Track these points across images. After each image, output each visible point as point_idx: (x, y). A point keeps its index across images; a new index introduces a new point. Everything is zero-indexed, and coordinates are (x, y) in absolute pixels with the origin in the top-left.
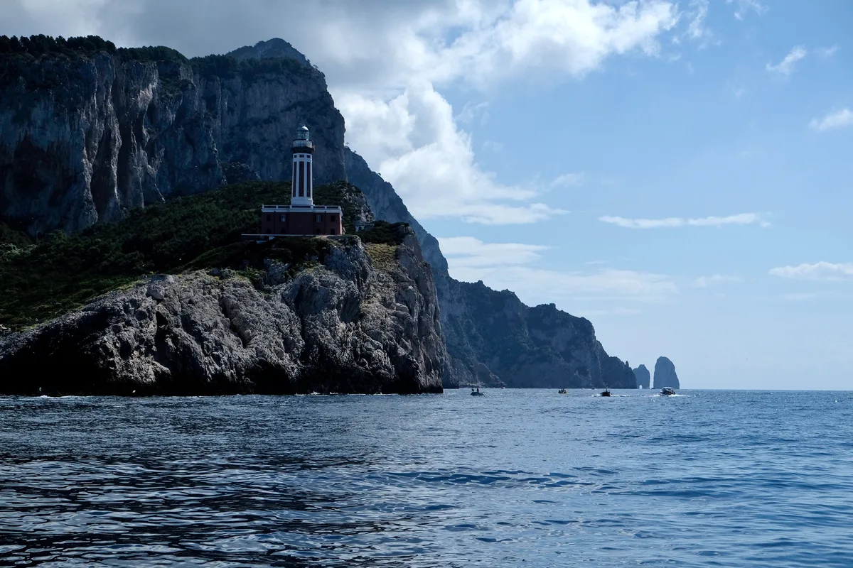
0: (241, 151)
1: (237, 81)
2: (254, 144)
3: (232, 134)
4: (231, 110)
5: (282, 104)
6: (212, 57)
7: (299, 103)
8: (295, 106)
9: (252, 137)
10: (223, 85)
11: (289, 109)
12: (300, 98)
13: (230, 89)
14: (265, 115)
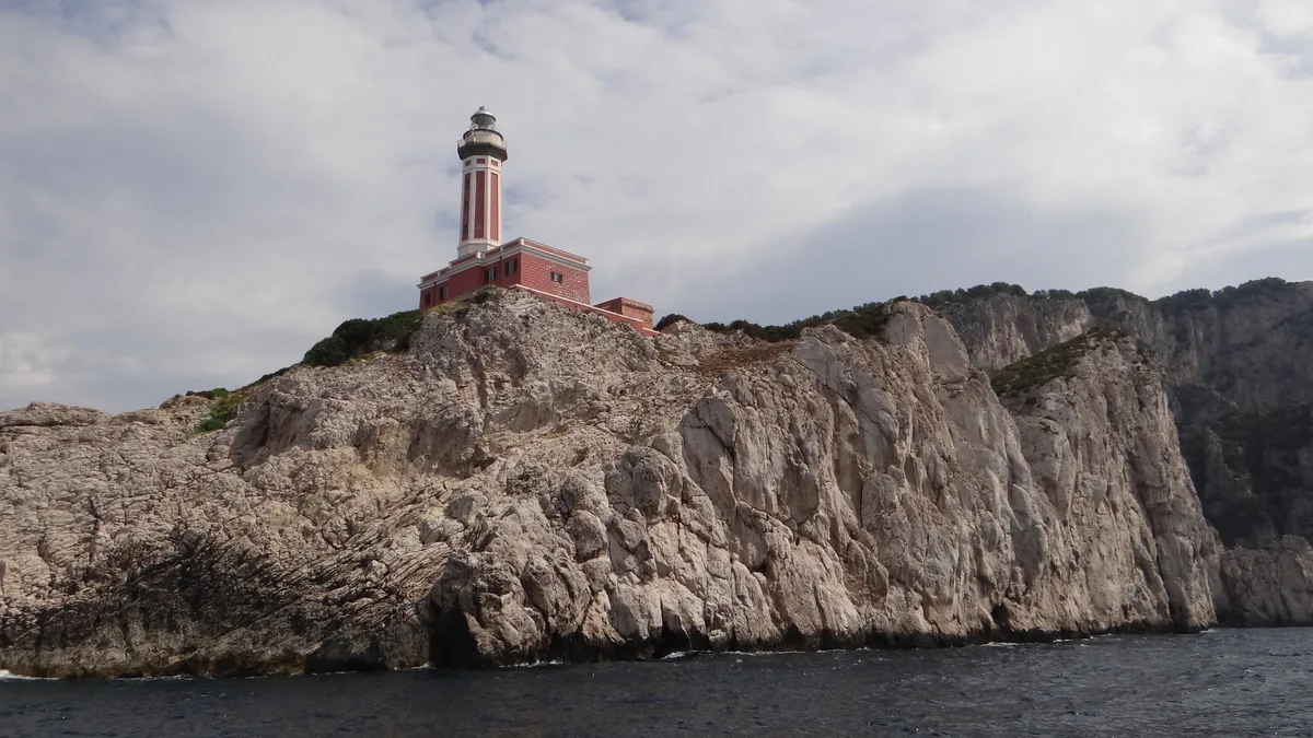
0: (1225, 378)
1: (1213, 312)
2: (1241, 370)
3: (1213, 364)
4: (1207, 339)
5: (1266, 324)
6: (1181, 294)
7: (1288, 320)
8: (1282, 324)
9: (1237, 362)
10: (1194, 318)
11: (1275, 328)
12: (1287, 315)
13: (1203, 320)
14: (1249, 338)
